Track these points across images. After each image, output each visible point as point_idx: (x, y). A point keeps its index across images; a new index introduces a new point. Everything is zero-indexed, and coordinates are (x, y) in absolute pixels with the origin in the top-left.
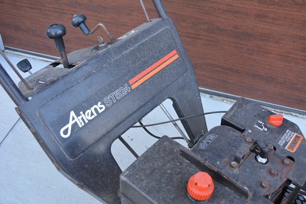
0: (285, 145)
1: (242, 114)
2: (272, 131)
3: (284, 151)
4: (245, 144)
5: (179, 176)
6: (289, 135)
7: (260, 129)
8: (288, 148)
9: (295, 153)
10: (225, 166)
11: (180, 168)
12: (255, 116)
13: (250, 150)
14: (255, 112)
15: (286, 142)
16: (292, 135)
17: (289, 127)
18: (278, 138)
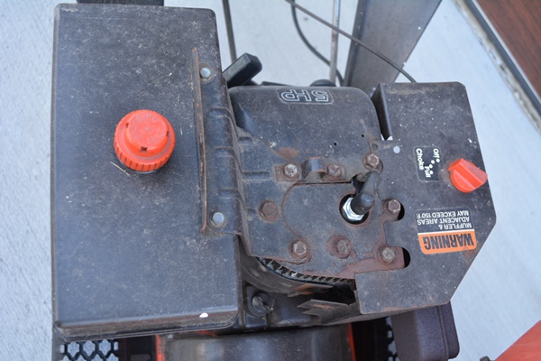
0: (426, 228)
1: (424, 111)
2: (435, 186)
3: (411, 235)
4: (360, 162)
5: (147, 94)
6: (457, 220)
7: (421, 163)
8: (424, 238)
9: (425, 256)
10: (274, 159)
11: (164, 85)
12: (442, 136)
13: (355, 178)
14: (452, 131)
15: (437, 225)
16: (462, 226)
17: (475, 210)
18: (429, 206)
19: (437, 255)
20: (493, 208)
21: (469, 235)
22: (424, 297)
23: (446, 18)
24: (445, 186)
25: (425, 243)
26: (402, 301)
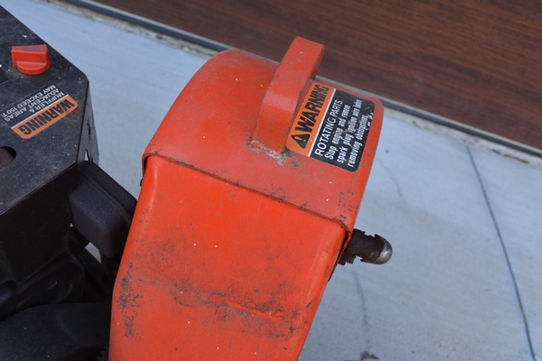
0: (16, 120)
3: (3, 134)
6: (46, 97)
8: (20, 128)
15: (27, 112)
16: (54, 99)
17: (60, 80)
18: (11, 103)
19: (41, 132)
20: (77, 70)
21: (66, 101)
22: (47, 171)
23: (84, 31)
24: (19, 80)
25: (23, 130)
26: (26, 186)
